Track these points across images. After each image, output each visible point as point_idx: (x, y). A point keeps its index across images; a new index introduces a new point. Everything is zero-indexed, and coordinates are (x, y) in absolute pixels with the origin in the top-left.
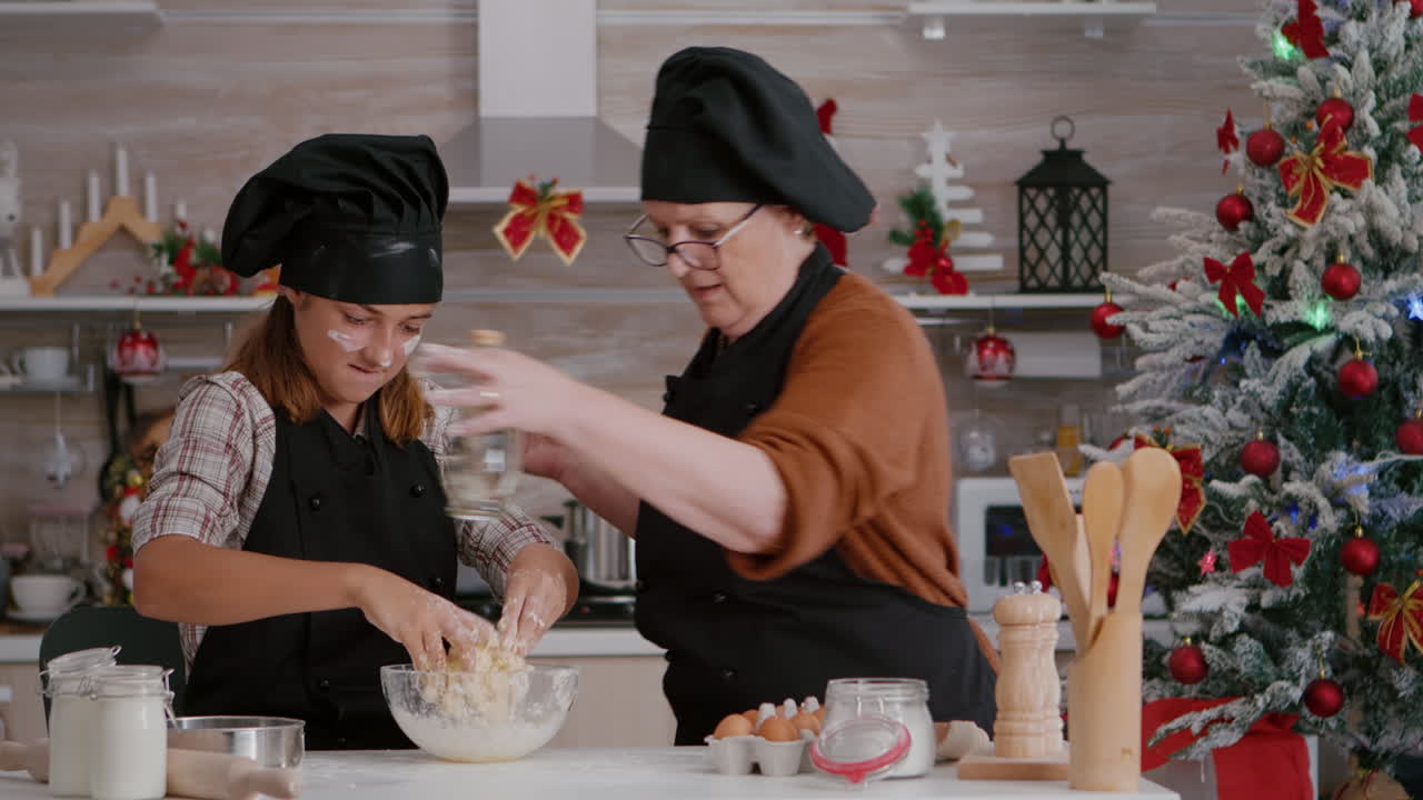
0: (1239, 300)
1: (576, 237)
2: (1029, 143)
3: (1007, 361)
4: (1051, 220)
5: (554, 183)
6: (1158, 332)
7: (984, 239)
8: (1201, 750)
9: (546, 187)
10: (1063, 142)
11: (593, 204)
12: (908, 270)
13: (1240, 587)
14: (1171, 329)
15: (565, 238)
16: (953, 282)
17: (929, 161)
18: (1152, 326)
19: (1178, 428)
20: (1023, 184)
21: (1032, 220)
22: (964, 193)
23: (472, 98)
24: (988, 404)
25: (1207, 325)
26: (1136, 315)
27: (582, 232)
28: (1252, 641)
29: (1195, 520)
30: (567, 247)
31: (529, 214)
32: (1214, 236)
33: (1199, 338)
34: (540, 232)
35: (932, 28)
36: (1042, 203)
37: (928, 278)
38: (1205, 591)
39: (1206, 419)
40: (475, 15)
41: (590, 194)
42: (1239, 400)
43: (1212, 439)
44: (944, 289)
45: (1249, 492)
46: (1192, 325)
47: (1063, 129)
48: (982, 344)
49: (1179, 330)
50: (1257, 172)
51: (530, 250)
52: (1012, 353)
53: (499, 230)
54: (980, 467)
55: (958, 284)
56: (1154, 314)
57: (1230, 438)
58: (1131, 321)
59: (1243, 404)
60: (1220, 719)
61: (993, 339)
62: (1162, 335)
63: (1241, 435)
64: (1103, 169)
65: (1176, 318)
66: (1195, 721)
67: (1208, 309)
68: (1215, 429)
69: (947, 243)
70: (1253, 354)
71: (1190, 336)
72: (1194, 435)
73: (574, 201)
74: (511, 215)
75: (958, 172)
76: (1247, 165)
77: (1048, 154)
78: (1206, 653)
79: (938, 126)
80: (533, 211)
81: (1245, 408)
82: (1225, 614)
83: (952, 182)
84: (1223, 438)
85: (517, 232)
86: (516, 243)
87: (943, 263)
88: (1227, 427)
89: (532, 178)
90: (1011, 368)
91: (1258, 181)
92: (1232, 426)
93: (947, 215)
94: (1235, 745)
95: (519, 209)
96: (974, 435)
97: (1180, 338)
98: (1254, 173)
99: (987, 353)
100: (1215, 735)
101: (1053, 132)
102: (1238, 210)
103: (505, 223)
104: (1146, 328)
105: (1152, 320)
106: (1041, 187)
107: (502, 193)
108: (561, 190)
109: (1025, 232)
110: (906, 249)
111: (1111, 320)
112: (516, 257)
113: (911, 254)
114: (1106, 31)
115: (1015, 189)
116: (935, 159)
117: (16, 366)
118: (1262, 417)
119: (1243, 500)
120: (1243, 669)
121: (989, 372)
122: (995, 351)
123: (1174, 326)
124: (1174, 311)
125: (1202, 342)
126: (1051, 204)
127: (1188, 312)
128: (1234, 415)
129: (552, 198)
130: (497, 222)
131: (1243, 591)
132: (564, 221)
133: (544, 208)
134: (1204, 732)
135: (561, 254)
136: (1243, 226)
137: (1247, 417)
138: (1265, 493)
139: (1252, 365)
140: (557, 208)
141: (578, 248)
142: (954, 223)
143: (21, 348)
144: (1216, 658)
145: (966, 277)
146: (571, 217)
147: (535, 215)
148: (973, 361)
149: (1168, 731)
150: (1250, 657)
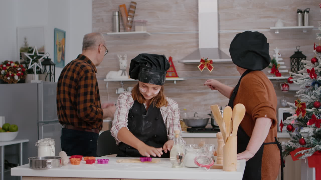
0: (313, 76)
1: (212, 68)
2: (292, 51)
3: (288, 88)
4: (296, 64)
5: (207, 59)
6: (299, 82)
7: (285, 67)
8: (303, 157)
9: (206, 59)
10: (298, 50)
11: (214, 62)
12: (271, 73)
13: (312, 128)
14: (301, 82)
15: (210, 68)
16: (279, 74)
17: (275, 54)
18: (298, 81)
19: (301, 99)
20: (291, 58)
21: (293, 64)
22: (281, 59)
23: (198, 45)
24: (286, 95)
25: (308, 81)
26: (295, 79)
27: (213, 67)
28: (313, 138)
29: (305, 115)
30: (210, 69)
31: (203, 64)
32: (311, 65)
33: (307, 83)
34: (205, 67)
35: (277, 32)
36: (294, 61)
37: (275, 74)
38: (305, 129)
39: (307, 98)
40: (198, 32)
41: (214, 61)
42: (313, 94)
43: (309, 101)
44: (277, 76)
45: (314, 111)
46: (306, 81)
47: (298, 48)
48: (283, 85)
49: (303, 82)
50: (318, 53)
51: (204, 70)
52: (289, 86)
53: (198, 67)
54: (284, 106)
55: (279, 75)
56: (299, 79)
57: (312, 101)
58: (294, 80)
59: (314, 95)
60: (307, 152)
61: (285, 84)
62: (300, 83)
63: (314, 100)
64: (306, 55)
65: (303, 80)
66: (302, 152)
67: (308, 78)
68: (309, 99)
69: (278, 68)
70: (316, 86)
71: (305, 83)
72: (305, 100)
73: (211, 62)
74: (201, 64)
75: (280, 56)
76: (316, 52)
77: (296, 52)
78: (305, 140)
79: (277, 48)
80: (204, 63)
81: (315, 95)
82: (309, 133)
83: (279, 57)
84: (311, 101)
85: (202, 67)
86: (201, 69)
87: (277, 71)
88: (311, 99)
89: (204, 58)
90: (288, 89)
91: (318, 55)
92: (312, 99)
93: (278, 63)
94: (311, 156)
95: (202, 63)
96: (283, 100)
97: (303, 84)
98: (318, 54)
99: (284, 86)
100: (306, 155)
101: (296, 49)
102: (315, 60)
103: (199, 66)
104: (296, 81)
105: (298, 80)
106: (294, 58)
107: (199, 61)
108: (208, 60)
109: (292, 66)
110: (271, 69)
111: (290, 80)
112: (201, 71)
113: (272, 70)
114: (307, 31)
115: (290, 58)
116: (276, 54)
117: (127, 90)
118: (318, 97)
119: (312, 112)
120: (312, 143)
121: (284, 90)
122: (285, 86)
123: (302, 81)
124: (302, 78)
125: (308, 84)
126: (296, 61)
127: (305, 79)
128: (312, 97)
129: (207, 61)
130: (198, 65)
131: (313, 129)
132: (209, 65)
133: (206, 63)
134: (304, 154)
135: (209, 71)
136: (315, 63)
137: (315, 97)
138: (317, 111)
139: (316, 88)
140: (208, 63)
141: (212, 69)
142: (279, 64)
143: (128, 87)
144: (307, 141)
145: (281, 74)
146: (211, 65)
147: (204, 64)
148: (282, 88)
149: (298, 154)
150: (313, 141)
